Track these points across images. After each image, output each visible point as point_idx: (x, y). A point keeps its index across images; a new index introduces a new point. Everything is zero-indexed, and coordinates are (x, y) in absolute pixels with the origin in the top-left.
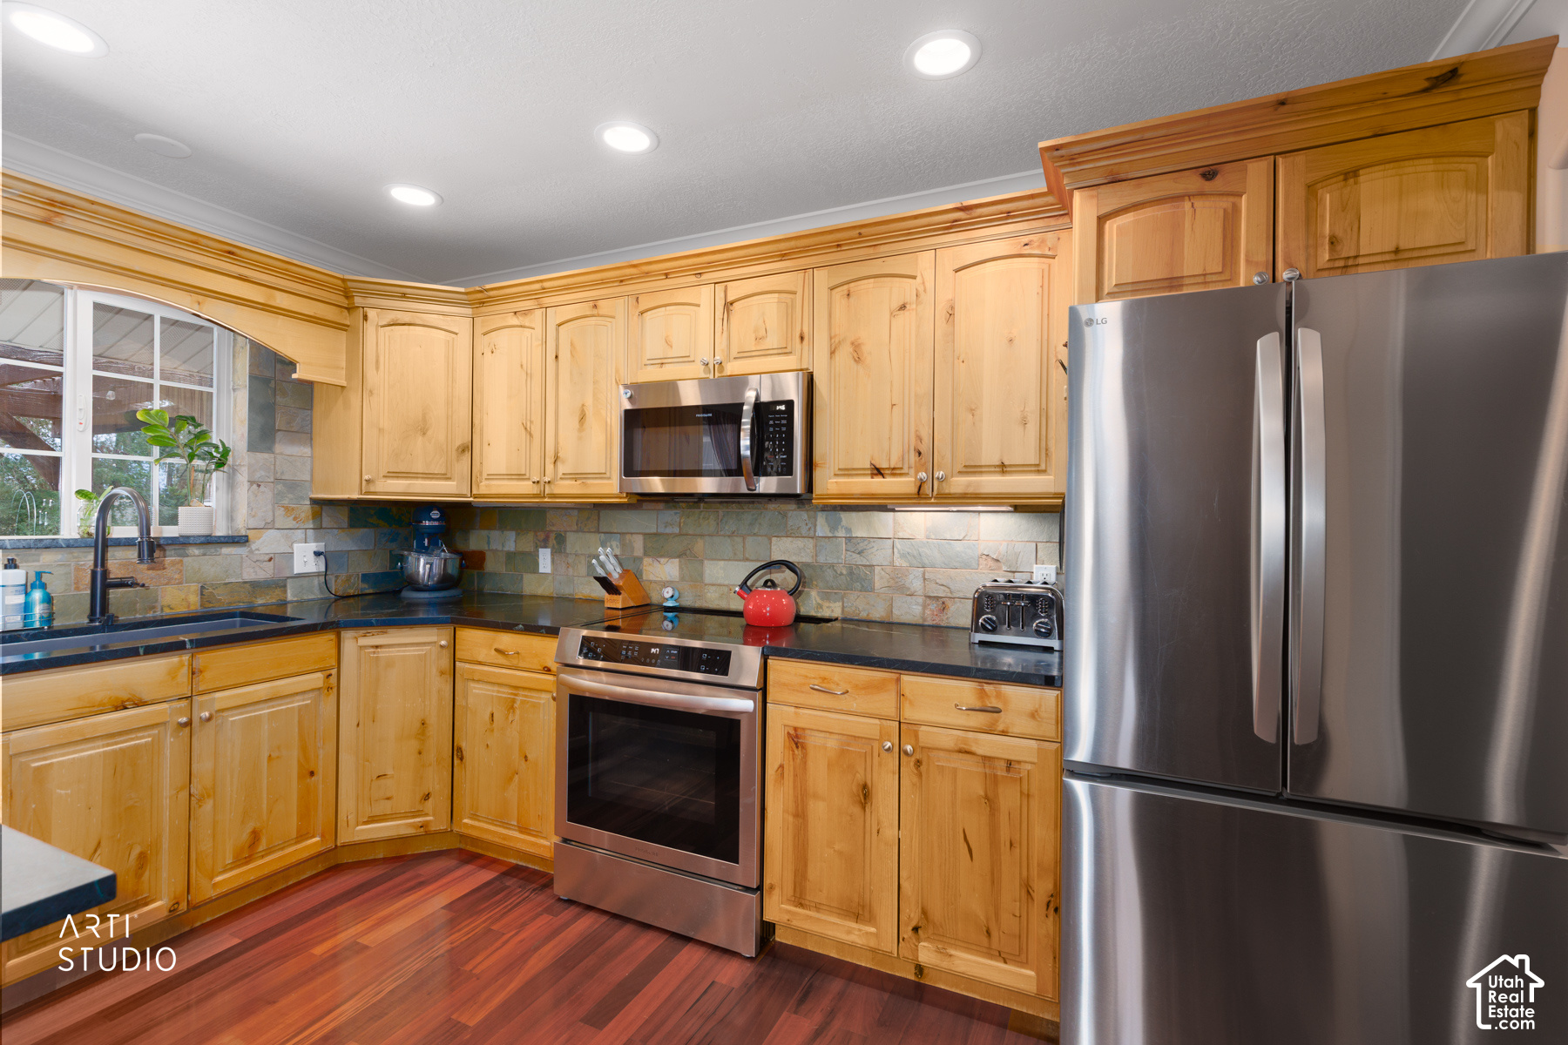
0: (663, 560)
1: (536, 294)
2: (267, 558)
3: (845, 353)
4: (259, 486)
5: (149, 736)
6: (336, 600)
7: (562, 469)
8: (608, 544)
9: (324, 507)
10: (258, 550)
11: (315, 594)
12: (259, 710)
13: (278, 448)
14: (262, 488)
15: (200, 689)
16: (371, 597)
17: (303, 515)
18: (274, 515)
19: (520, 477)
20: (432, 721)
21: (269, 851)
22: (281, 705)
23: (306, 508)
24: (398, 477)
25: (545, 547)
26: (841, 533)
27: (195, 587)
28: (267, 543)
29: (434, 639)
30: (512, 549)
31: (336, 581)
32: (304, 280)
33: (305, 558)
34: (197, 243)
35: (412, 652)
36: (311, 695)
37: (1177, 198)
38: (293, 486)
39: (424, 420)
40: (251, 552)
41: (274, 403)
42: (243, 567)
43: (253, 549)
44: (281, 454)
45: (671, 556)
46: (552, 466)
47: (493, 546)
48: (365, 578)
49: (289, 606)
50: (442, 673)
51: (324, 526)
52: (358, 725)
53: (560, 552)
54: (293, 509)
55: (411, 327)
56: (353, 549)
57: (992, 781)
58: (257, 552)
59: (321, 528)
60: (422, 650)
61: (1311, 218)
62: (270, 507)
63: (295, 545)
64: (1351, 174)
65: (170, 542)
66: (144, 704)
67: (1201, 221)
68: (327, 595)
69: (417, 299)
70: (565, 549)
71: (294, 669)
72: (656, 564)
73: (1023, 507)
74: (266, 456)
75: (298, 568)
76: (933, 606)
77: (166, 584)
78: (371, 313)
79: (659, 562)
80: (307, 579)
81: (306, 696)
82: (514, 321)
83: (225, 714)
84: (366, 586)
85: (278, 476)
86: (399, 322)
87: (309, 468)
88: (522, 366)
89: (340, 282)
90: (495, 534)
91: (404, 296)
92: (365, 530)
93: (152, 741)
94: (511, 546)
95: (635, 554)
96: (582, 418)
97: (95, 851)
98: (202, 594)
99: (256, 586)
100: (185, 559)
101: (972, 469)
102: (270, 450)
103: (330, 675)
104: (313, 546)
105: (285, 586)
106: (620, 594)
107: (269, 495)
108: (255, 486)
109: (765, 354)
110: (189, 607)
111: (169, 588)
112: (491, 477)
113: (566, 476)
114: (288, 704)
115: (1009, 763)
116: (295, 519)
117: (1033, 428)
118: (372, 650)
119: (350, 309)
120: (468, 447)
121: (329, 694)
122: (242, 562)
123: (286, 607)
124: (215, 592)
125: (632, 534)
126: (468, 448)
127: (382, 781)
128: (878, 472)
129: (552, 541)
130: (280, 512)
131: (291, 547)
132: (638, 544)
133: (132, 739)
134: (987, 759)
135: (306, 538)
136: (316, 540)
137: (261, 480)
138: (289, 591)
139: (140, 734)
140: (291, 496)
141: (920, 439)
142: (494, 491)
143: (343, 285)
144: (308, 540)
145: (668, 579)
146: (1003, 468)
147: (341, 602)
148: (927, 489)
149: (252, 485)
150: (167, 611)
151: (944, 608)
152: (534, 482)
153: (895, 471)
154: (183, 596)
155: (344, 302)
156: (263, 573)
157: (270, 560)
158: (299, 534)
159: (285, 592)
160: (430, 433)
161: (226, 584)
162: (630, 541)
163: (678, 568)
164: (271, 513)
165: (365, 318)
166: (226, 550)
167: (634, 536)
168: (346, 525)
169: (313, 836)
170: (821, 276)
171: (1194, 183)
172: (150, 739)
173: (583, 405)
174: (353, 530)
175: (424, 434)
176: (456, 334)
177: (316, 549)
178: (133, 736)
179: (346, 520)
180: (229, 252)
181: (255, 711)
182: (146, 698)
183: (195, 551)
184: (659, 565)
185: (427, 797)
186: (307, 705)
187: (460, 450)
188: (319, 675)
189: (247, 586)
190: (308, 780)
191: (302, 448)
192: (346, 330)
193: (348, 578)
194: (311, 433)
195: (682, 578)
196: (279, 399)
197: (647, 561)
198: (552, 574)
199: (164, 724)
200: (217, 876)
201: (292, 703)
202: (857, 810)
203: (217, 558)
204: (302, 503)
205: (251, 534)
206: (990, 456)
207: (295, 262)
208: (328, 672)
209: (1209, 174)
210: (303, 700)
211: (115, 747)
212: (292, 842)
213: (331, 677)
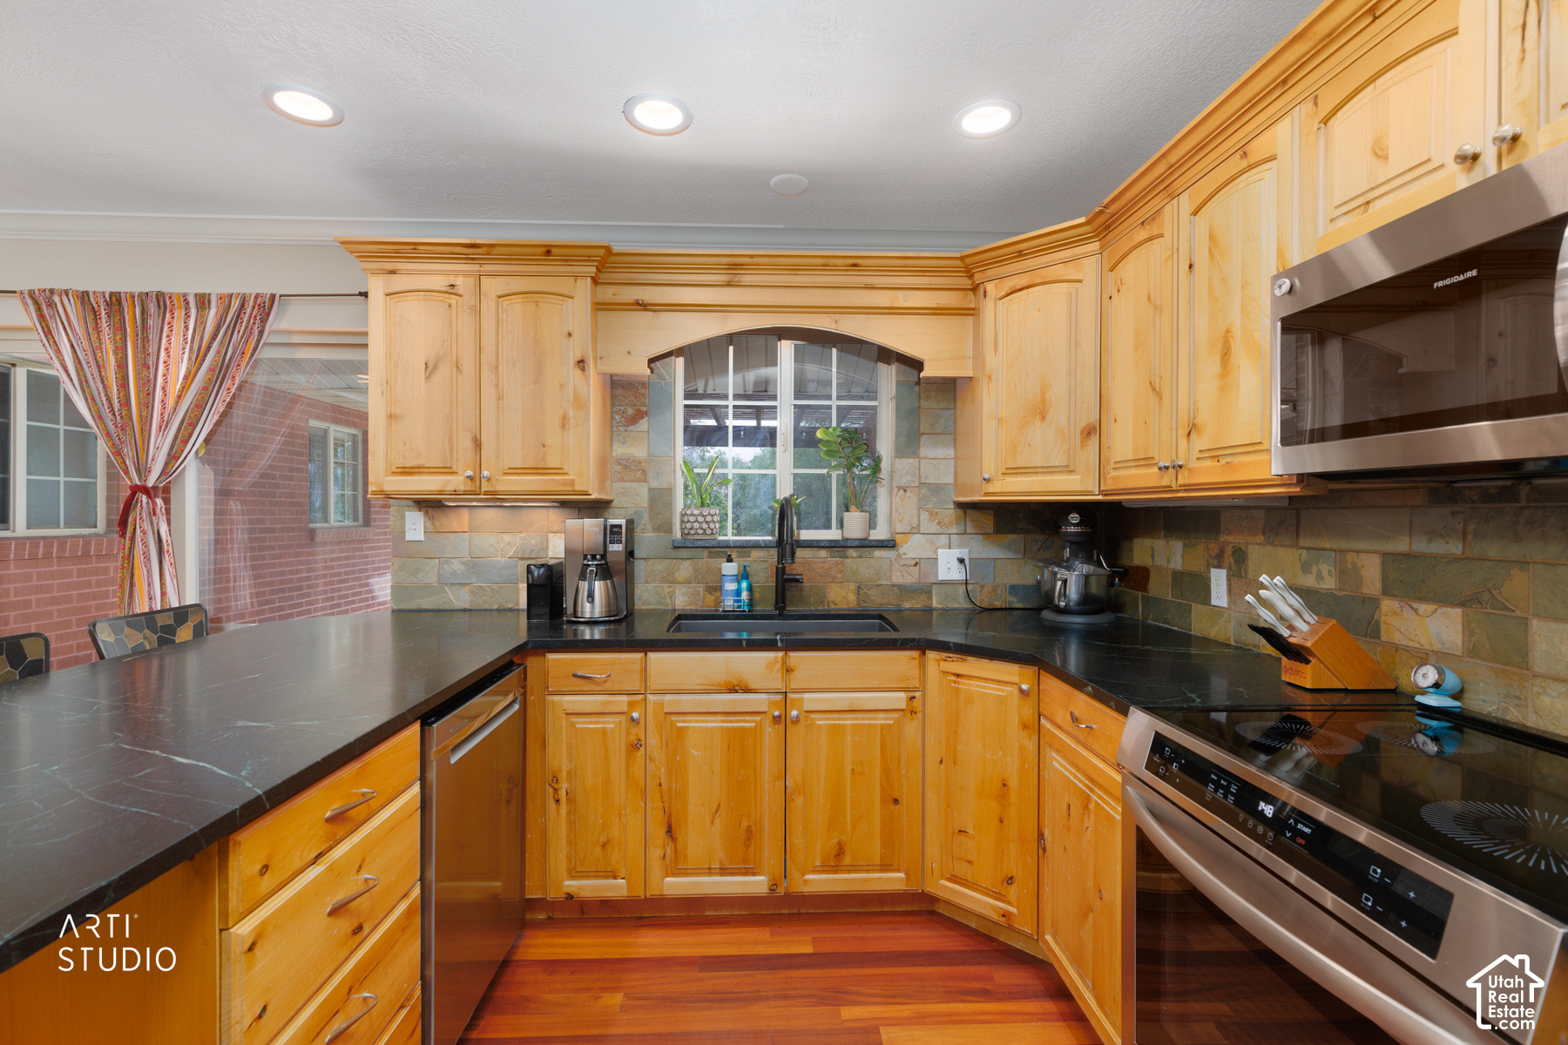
0: (1423, 608)
1: (1162, 181)
2: (913, 562)
4: (905, 491)
5: (753, 721)
6: (981, 612)
7: (1201, 442)
8: (1314, 569)
9: (968, 511)
10: (905, 554)
11: (961, 603)
12: (843, 719)
13: (923, 452)
14: (908, 493)
15: (792, 687)
16: (1021, 612)
17: (947, 520)
18: (919, 520)
19: (1147, 461)
20: (1013, 783)
21: (854, 868)
22: (864, 719)
23: (950, 512)
24: (1016, 473)
25: (1219, 567)
27: (853, 586)
28: (913, 548)
29: (1015, 679)
30: (1179, 567)
31: (981, 591)
32: (924, 272)
33: (948, 567)
34: (827, 266)
35: (992, 690)
36: (896, 715)
38: (936, 489)
39: (1043, 400)
40: (899, 556)
41: (919, 408)
42: (892, 571)
43: (901, 553)
44: (925, 458)
45: (1443, 599)
46: (1186, 441)
47: (1158, 562)
48: (1014, 589)
49: (935, 613)
50: (1025, 726)
51: (968, 531)
52: (941, 762)
53: (1240, 576)
54: (937, 513)
55: (1030, 290)
56: (1000, 557)
58: (904, 556)
59: (965, 533)
60: (1003, 691)
62: (915, 511)
63: (939, 551)
65: (833, 544)
66: (747, 690)
68: (969, 606)
69: (1034, 252)
70: (1246, 572)
71: (875, 684)
72: (1408, 614)
74: (911, 460)
75: (943, 575)
77: (832, 582)
78: (990, 288)
79: (1416, 611)
80: (952, 587)
81: (890, 715)
82: (1143, 234)
83: (813, 716)
84: (1014, 599)
85: (923, 481)
86: (1017, 287)
87: (952, 470)
88: (1149, 297)
89: (958, 263)
90: (1159, 544)
91: (1020, 254)
92: (1014, 536)
93: (755, 726)
94: (1177, 563)
95: (1365, 590)
96: (1226, 355)
97: (717, 811)
98: (858, 594)
99: (903, 590)
100: (847, 560)
102: (915, 454)
103: (914, 697)
104: (957, 553)
105: (930, 592)
106: (1308, 662)
107: (915, 500)
108: (902, 491)
110: (848, 604)
111: (833, 585)
112: (1119, 466)
113: (1208, 454)
114: (871, 719)
116: (939, 523)
118: (953, 678)
119: (975, 289)
120: (1095, 428)
121: (913, 719)
122: (891, 566)
123: (932, 614)
124: (870, 592)
125: (1358, 552)
126: (1095, 430)
127: (962, 838)
129: (1229, 558)
130: (925, 516)
131: (936, 552)
132: (1371, 572)
133: (741, 721)
135: (950, 543)
136: (960, 546)
137: (907, 485)
138: (934, 597)
139: (747, 718)
140: (934, 500)
142: (1121, 485)
143: (963, 265)
144: (952, 546)
145: (1437, 646)
147: (985, 614)
149: (899, 490)
150: (832, 606)
152: (1160, 469)
154: (844, 594)
155: (967, 283)
156: (909, 578)
157: (916, 565)
158: (944, 539)
159: (930, 598)
160: (1049, 416)
161: (878, 586)
162: (1354, 564)
163: (1460, 628)
164: (916, 518)
165: (985, 294)
166: (878, 553)
167: (1362, 556)
168: (991, 531)
169: (898, 870)
172: (754, 724)
173: (1227, 332)
174: (1002, 536)
175: (1043, 418)
176: (1081, 281)
177: (959, 556)
178: (742, 718)
179: (992, 524)
180: (854, 265)
181: (839, 719)
182: (752, 686)
183: (852, 552)
184: (1416, 617)
185: (1010, 880)
186: (889, 725)
187: (1085, 433)
188: (902, 695)
189: (896, 589)
190: (892, 807)
191: (945, 450)
192: (972, 315)
193: (995, 588)
194: (955, 433)
195: (1472, 651)
196: (923, 402)
197: (1388, 605)
198: (1229, 609)
199: (765, 713)
200: (809, 873)
201: (875, 719)
203: (871, 561)
204: (945, 507)
205: (898, 538)
207: (910, 254)
208: (912, 694)
210: (886, 719)
211: (729, 725)
212: (876, 868)
213: (915, 700)
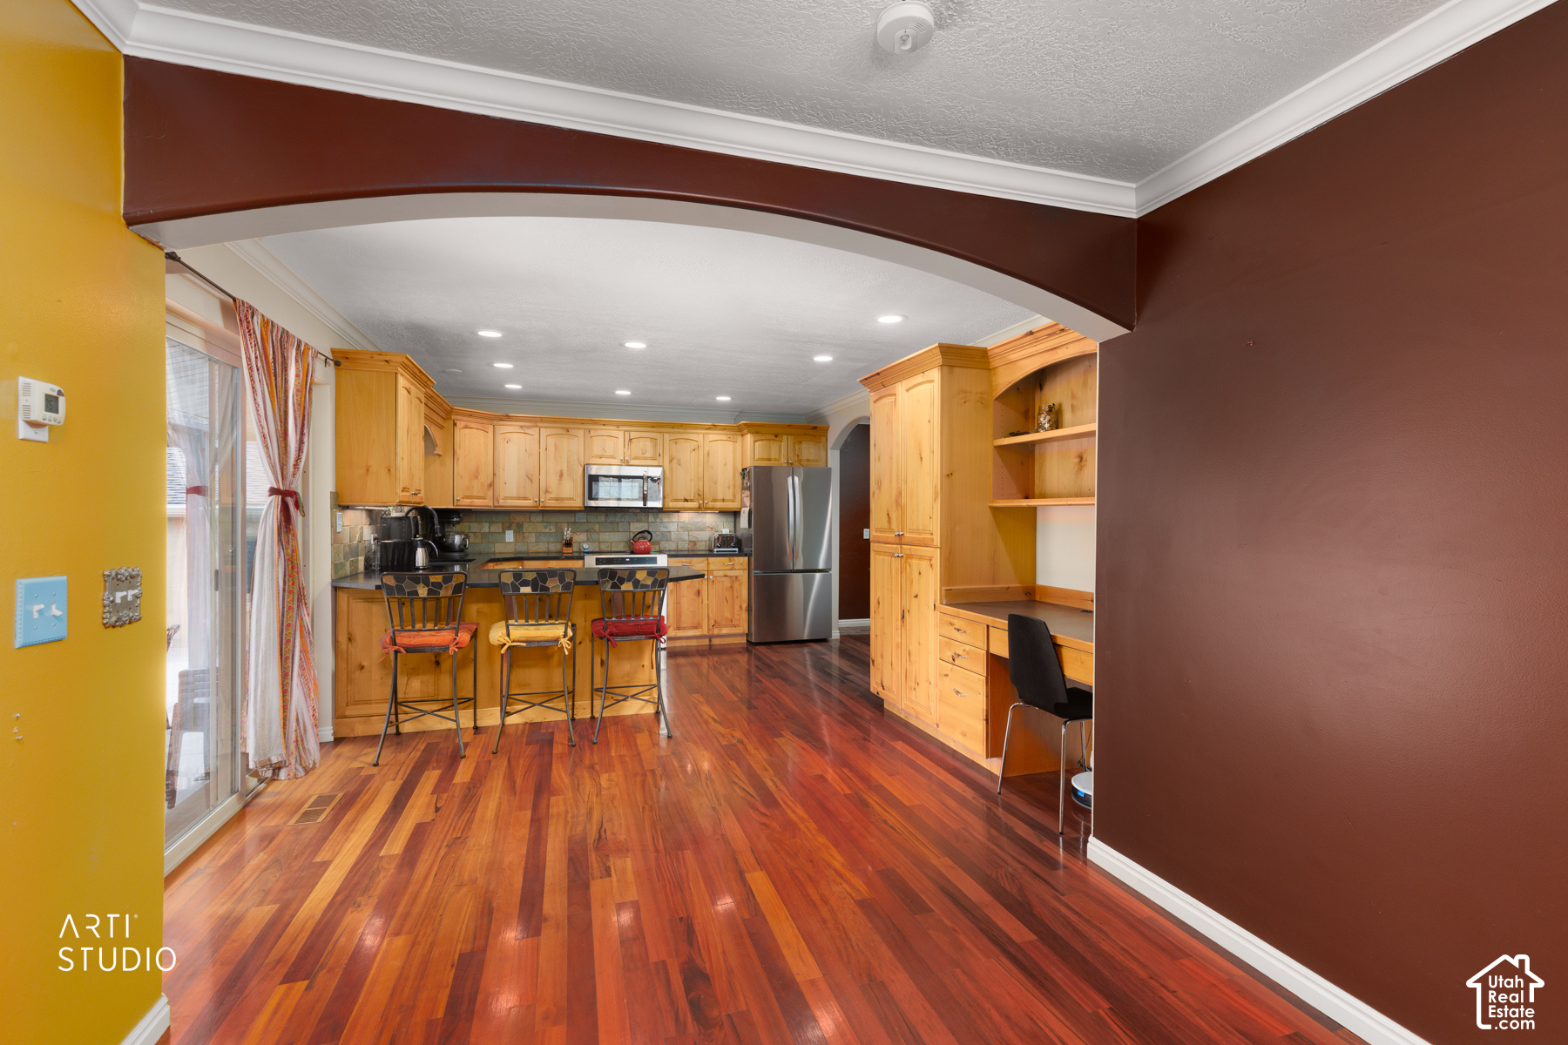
3: (675, 462)
7: (549, 496)
19: (525, 498)
24: (468, 498)
25: (510, 530)
26: (659, 520)
30: (492, 531)
37: (770, 440)
39: (476, 471)
46: (544, 496)
47: (473, 531)
53: (519, 532)
55: (472, 429)
57: (732, 582)
61: (794, 450)
64: (800, 442)
67: (774, 446)
72: (575, 535)
73: (723, 512)
76: (692, 544)
78: (458, 423)
86: (467, 427)
88: (526, 451)
91: (471, 415)
94: (485, 530)
96: (561, 476)
101: (715, 500)
109: (645, 459)
112: (506, 498)
113: (551, 499)
115: (736, 577)
117: (731, 489)
119: (446, 420)
126: (492, 485)
128: (686, 500)
129: (514, 526)
134: (731, 577)
141: (699, 490)
142: (509, 504)
146: (723, 500)
148: (702, 506)
151: (695, 544)
152: (534, 501)
153: (691, 501)
155: (446, 417)
160: (477, 478)
163: (586, 536)
165: (455, 424)
167: (563, 523)
170: (666, 436)
171: (773, 437)
173: (561, 470)
176: (488, 432)
184: (577, 535)
187: (489, 487)
192: (443, 429)
195: (588, 540)
202: (696, 598)
206: (720, 497)
209: (776, 436)
